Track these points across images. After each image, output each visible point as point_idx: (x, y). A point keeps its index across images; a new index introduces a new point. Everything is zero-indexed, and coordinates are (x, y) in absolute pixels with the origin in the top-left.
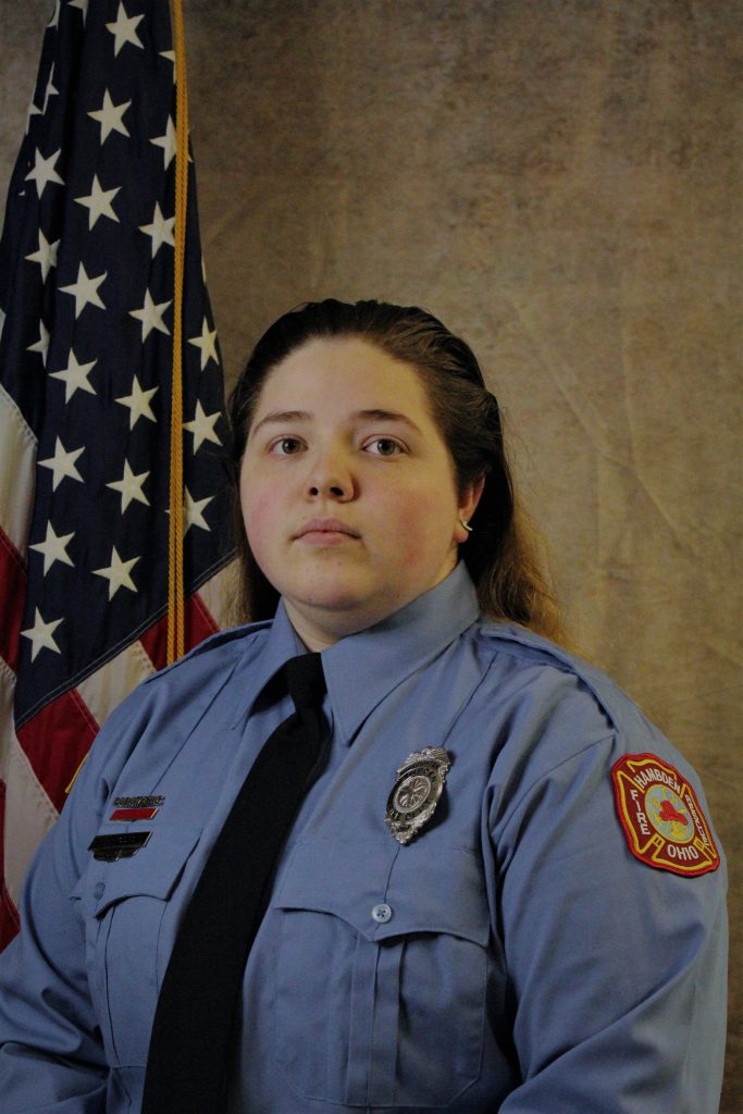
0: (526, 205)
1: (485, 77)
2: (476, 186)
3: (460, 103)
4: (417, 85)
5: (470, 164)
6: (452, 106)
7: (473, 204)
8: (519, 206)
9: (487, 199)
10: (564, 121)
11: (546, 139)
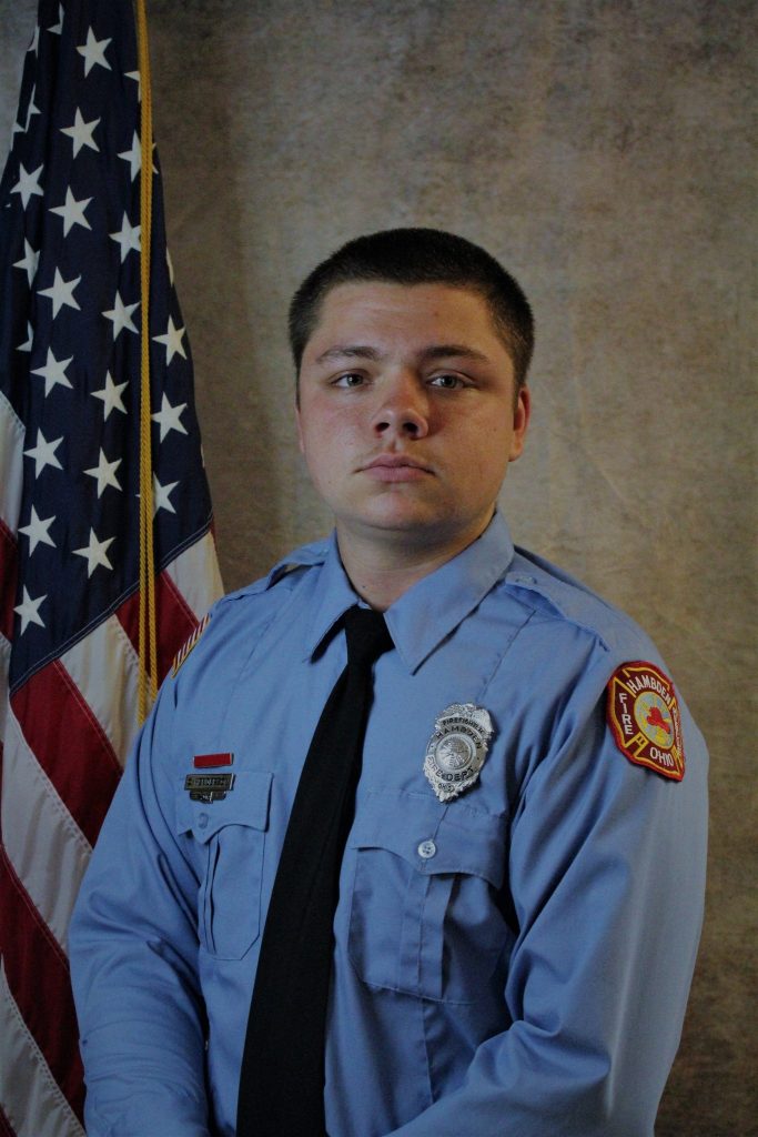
0: (474, 191)
1: (433, 69)
2: (426, 174)
3: (409, 94)
4: (367, 78)
5: (420, 153)
6: (401, 98)
7: (424, 192)
8: (468, 192)
9: (438, 186)
10: (510, 109)
11: (493, 127)
